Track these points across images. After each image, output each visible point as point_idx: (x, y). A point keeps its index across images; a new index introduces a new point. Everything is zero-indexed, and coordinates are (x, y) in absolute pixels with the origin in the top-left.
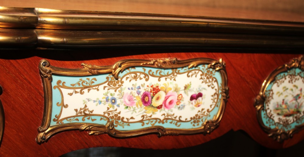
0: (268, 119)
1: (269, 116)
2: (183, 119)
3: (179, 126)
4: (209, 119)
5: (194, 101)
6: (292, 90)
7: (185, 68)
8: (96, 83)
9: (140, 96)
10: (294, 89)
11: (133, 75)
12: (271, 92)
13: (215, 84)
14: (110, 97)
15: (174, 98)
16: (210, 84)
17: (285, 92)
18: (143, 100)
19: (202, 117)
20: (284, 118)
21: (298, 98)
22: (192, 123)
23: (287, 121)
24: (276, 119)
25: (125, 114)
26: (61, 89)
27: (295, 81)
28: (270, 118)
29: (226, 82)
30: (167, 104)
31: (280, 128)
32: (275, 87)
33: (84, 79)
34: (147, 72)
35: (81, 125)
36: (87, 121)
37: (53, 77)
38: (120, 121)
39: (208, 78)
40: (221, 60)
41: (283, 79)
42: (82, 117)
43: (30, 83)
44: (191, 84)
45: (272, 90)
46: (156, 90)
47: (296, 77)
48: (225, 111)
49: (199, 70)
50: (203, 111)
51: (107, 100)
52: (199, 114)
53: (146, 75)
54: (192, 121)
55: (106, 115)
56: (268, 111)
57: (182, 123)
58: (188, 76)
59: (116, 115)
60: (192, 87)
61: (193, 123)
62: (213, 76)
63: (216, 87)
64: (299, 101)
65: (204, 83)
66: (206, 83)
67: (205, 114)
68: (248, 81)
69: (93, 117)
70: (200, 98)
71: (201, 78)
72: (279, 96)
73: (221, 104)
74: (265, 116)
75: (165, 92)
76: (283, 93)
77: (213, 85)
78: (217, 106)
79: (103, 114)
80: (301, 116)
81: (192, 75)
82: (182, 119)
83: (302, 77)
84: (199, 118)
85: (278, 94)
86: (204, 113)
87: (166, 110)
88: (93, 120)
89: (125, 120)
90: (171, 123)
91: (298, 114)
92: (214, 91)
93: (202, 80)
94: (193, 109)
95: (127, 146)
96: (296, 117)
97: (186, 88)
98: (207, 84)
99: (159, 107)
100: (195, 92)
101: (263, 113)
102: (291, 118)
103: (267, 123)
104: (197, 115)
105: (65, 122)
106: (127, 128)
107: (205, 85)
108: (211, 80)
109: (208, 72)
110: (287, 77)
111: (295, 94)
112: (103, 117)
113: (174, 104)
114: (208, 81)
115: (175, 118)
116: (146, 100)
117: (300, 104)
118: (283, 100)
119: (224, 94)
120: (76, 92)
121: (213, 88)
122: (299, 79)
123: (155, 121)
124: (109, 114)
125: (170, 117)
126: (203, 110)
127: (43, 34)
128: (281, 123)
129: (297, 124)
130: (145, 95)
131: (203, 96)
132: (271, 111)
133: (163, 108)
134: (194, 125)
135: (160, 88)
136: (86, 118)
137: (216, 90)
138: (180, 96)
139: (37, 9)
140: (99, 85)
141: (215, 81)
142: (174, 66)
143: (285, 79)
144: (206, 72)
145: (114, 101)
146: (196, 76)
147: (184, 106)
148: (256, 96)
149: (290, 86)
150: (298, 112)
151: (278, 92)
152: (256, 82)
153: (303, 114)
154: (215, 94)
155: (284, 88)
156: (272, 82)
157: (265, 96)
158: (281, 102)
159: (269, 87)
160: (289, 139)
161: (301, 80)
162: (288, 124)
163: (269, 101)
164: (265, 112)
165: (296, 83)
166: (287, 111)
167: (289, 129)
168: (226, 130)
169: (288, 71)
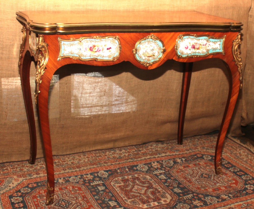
4: (114, 56)
5: (108, 50)
7: (104, 39)
8: (74, 44)
9: (89, 48)
10: (151, 47)
11: (86, 41)
12: (140, 48)
13: (116, 44)
14: (79, 48)
15: (101, 49)
16: (114, 44)
18: (90, 49)
20: (148, 58)
21: (153, 50)
23: (149, 59)
24: (144, 58)
25: (84, 54)
26: (64, 45)
28: (141, 57)
29: (120, 44)
30: (98, 51)
31: (145, 61)
33: (71, 42)
34: (91, 40)
35: (70, 56)
36: (72, 55)
37: (62, 42)
38: (83, 56)
40: (117, 37)
42: (70, 54)
43: (55, 44)
46: (94, 46)
47: (151, 42)
48: (120, 54)
49: (109, 40)
51: (78, 49)
53: (91, 41)
55: (78, 54)
56: (139, 55)
57: (104, 57)
58: (106, 42)
59: (81, 54)
62: (115, 42)
64: (153, 51)
68: (129, 43)
69: (74, 54)
70: (110, 49)
71: (111, 42)
73: (119, 51)
74: (138, 56)
75: (98, 47)
79: (77, 53)
80: (155, 57)
82: (104, 56)
84: (111, 56)
87: (98, 52)
88: (74, 55)
89: (84, 55)
90: (100, 57)
91: (154, 57)
92: (116, 47)
95: (85, 64)
96: (153, 58)
97: (105, 45)
99: (96, 52)
100: (109, 47)
101: (137, 55)
102: (151, 58)
103: (139, 59)
104: (110, 55)
105: (65, 55)
106: (85, 58)
109: (113, 40)
110: (146, 42)
111: (151, 49)
112: (77, 54)
113: (101, 51)
114: (113, 43)
115: (102, 55)
116: (91, 49)
117: (154, 53)
118: (146, 51)
119: (119, 48)
120: (69, 46)
123: (94, 56)
124: (79, 53)
125: (100, 55)
126: (112, 53)
127: (59, 30)
128: (146, 59)
129: (154, 60)
130: (91, 48)
133: (97, 52)
134: (109, 58)
135: (96, 45)
136: (72, 54)
138: (103, 48)
139: (57, 23)
140: (75, 44)
142: (100, 38)
144: (112, 40)
145: (80, 49)
147: (105, 52)
148: (133, 49)
149: (148, 46)
150: (154, 56)
151: (143, 48)
152: (133, 44)
153: (156, 57)
154: (116, 48)
155: (146, 46)
156: (139, 44)
157: (137, 49)
158: (145, 52)
159: (138, 46)
160: (151, 66)
161: (153, 43)
162: (150, 60)
163: (139, 51)
164: (138, 55)
165: (151, 45)
166: (148, 55)
167: (150, 62)
168: (122, 61)
169: (146, 40)
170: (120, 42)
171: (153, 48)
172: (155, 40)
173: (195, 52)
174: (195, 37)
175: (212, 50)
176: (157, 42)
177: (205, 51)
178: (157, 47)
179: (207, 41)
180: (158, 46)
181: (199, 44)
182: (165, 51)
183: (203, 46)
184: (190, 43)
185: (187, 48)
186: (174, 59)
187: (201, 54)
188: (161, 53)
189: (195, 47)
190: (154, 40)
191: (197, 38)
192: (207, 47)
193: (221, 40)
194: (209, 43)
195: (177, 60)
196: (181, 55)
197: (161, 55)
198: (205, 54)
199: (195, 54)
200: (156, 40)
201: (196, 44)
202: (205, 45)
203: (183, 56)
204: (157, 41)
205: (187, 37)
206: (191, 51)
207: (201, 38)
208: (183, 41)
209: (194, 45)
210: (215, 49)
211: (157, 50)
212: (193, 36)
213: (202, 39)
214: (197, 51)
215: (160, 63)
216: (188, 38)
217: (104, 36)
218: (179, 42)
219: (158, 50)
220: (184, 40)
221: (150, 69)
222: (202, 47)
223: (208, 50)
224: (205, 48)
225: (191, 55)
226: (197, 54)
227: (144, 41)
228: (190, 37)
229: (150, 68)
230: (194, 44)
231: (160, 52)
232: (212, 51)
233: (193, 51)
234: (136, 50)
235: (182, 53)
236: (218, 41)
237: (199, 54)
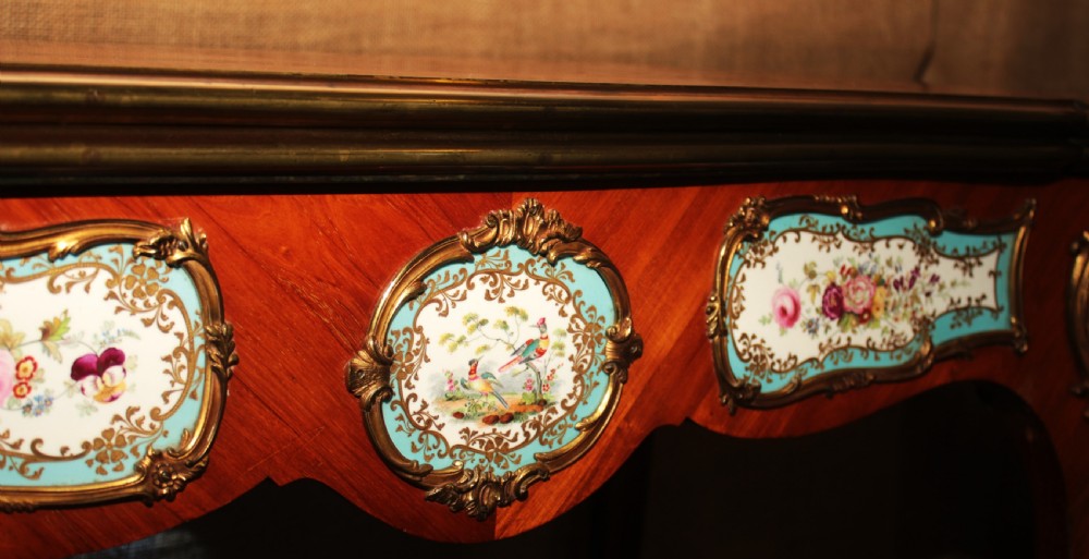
0: (417, 433)
1: (422, 424)
2: (49, 449)
3: (37, 475)
4: (162, 444)
5: (88, 381)
6: (505, 326)
7: (34, 260)
10: (512, 320)
12: (417, 337)
13: (174, 315)
16: (150, 315)
17: (477, 333)
19: (132, 438)
20: (488, 429)
21: (532, 353)
22: (90, 463)
23: (499, 439)
24: (453, 434)
27: (512, 294)
28: (425, 430)
29: (216, 306)
31: (470, 466)
32: (429, 317)
39: (138, 293)
40: (185, 229)
41: (463, 287)
44: (67, 319)
45: (419, 330)
47: (514, 280)
48: (221, 413)
49: (98, 265)
50: (134, 418)
52: (117, 426)
54: (92, 454)
56: (414, 407)
57: (48, 466)
58: (53, 289)
60: (75, 328)
61: (96, 464)
62: (163, 286)
63: (181, 326)
64: (538, 363)
65: (125, 314)
66: (134, 311)
67: (146, 426)
68: (314, 297)
70: (115, 370)
71: (112, 295)
72: (453, 349)
73: (205, 386)
74: (404, 424)
76: (469, 338)
77: (164, 317)
78: (193, 396)
80: (554, 417)
81: (69, 286)
82: (42, 449)
83: (538, 279)
84: (121, 442)
85: (449, 343)
86: (140, 422)
91: (544, 413)
92: (171, 342)
93: (114, 303)
94: (88, 409)
96: (536, 425)
97: (46, 332)
98: (139, 316)
100: (93, 348)
101: (390, 416)
102: (515, 427)
103: (414, 449)
104: (108, 433)
107: (128, 321)
108: (153, 300)
109: (138, 269)
110: (476, 280)
111: (520, 342)
113: (4, 396)
114: (140, 303)
115: (16, 446)
117: (544, 377)
118: (473, 364)
119: (214, 352)
121: (165, 330)
122: (526, 287)
126: (131, 411)
128: (477, 446)
129: (545, 449)
131: (127, 364)
132: (425, 405)
134: (101, 471)
137: (180, 335)
138: (29, 364)
141: (172, 305)
143: (471, 287)
144: (128, 271)
146: (87, 289)
147: (49, 402)
148: (353, 351)
149: (495, 312)
150: (543, 404)
151: (448, 337)
152: (348, 301)
153: (561, 412)
154: (178, 351)
155: (469, 319)
156: (410, 299)
157: (390, 352)
158: (462, 372)
159: (403, 320)
160: (517, 504)
161: (535, 290)
162: (506, 450)
163: (410, 369)
164: (399, 410)
165: (521, 300)
166: (493, 404)
167: (513, 468)
168: (245, 483)
169: (478, 258)
170: (214, 292)
171: (535, 334)
172: (552, 255)
173: (844, 342)
174: (846, 217)
175: (949, 319)
176: (570, 275)
177: (906, 329)
178: (565, 323)
179: (923, 250)
180: (578, 315)
181: (873, 279)
182: (638, 355)
183: (896, 296)
184: (812, 275)
185: (789, 317)
186: (701, 416)
187: (886, 361)
188: (603, 378)
189: (847, 303)
190: (544, 254)
191: (860, 227)
192: (918, 301)
193: (1006, 239)
194: (933, 269)
195: (718, 428)
196: (753, 378)
197: (600, 400)
198: (905, 358)
199: (842, 365)
200: (561, 256)
201: (855, 273)
202: (906, 284)
203: (766, 388)
204: (568, 262)
205: (793, 220)
206: (822, 337)
207: (882, 227)
208: (768, 260)
209: (840, 290)
210: (966, 309)
211: (571, 350)
212: (832, 210)
213: (889, 238)
214: (861, 336)
215: (595, 472)
216: (797, 231)
217: (36, 224)
218: (734, 263)
219: (574, 351)
220: (776, 250)
221: (513, 531)
222: (891, 300)
223: (928, 322)
224: (909, 310)
225: (819, 371)
226: (858, 362)
227: (454, 269)
228: (815, 217)
229: (513, 522)
230: (839, 281)
231: (594, 369)
232: (952, 327)
233: (830, 333)
234: (385, 363)
235: (759, 363)
236: (985, 244)
237: (870, 362)
